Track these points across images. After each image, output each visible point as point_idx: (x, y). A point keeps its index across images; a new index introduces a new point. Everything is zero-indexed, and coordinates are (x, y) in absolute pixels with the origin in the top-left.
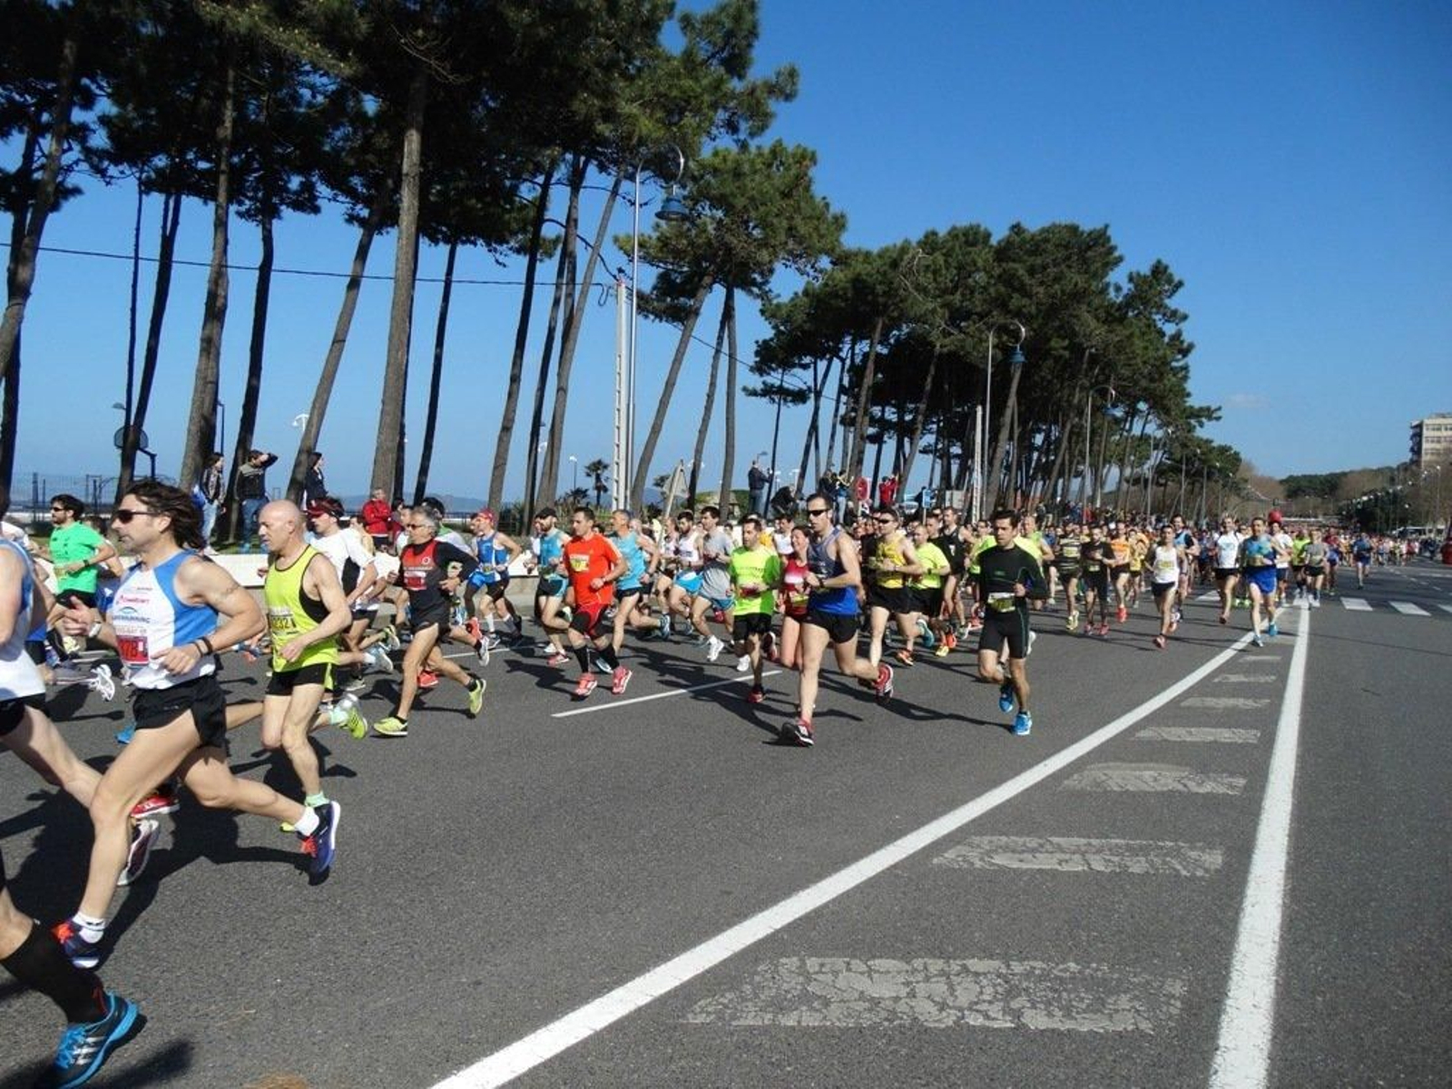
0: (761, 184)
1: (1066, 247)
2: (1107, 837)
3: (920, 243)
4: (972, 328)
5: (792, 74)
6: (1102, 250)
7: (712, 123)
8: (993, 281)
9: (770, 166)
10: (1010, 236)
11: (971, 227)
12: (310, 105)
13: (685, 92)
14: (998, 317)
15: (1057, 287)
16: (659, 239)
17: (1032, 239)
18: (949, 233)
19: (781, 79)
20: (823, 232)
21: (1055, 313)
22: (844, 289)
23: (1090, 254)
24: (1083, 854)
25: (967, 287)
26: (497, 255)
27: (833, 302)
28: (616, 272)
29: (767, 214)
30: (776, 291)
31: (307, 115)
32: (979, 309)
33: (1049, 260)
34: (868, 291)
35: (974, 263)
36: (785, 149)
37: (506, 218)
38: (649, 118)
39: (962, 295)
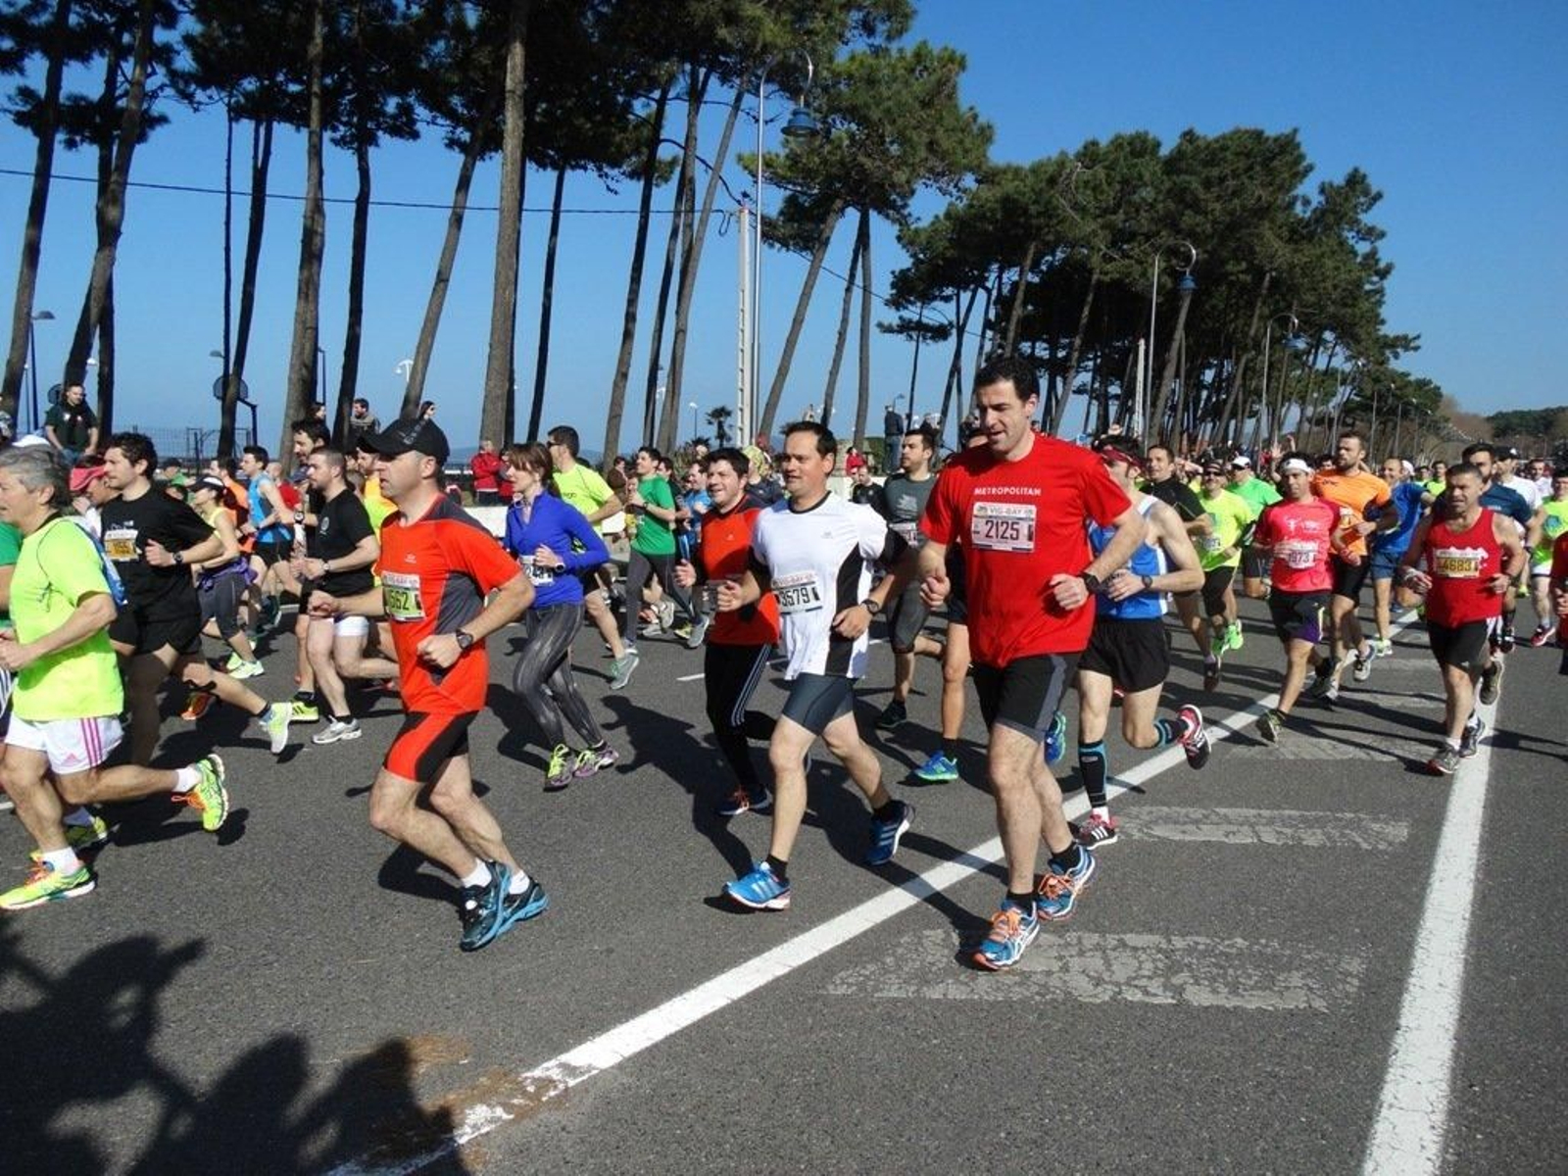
0: (899, 92)
1: (1248, 156)
2: (1279, 807)
3: (1080, 157)
4: (1137, 250)
6: (1289, 158)
7: (844, 24)
8: (1161, 198)
9: (913, 71)
10: (1181, 144)
11: (1138, 136)
12: (406, 17)
14: (1166, 238)
15: (1236, 201)
16: (787, 156)
17: (1208, 145)
18: (1112, 142)
20: (968, 144)
21: (1234, 232)
22: (992, 210)
23: (1276, 163)
24: (1252, 826)
25: (1129, 202)
26: (609, 182)
27: (978, 224)
28: (740, 198)
29: (906, 128)
30: (915, 215)
31: (402, 30)
32: (1145, 230)
33: (1228, 171)
34: (1020, 212)
35: (1141, 177)
36: (931, 52)
37: (618, 138)
38: (775, 21)
39: (1126, 213)
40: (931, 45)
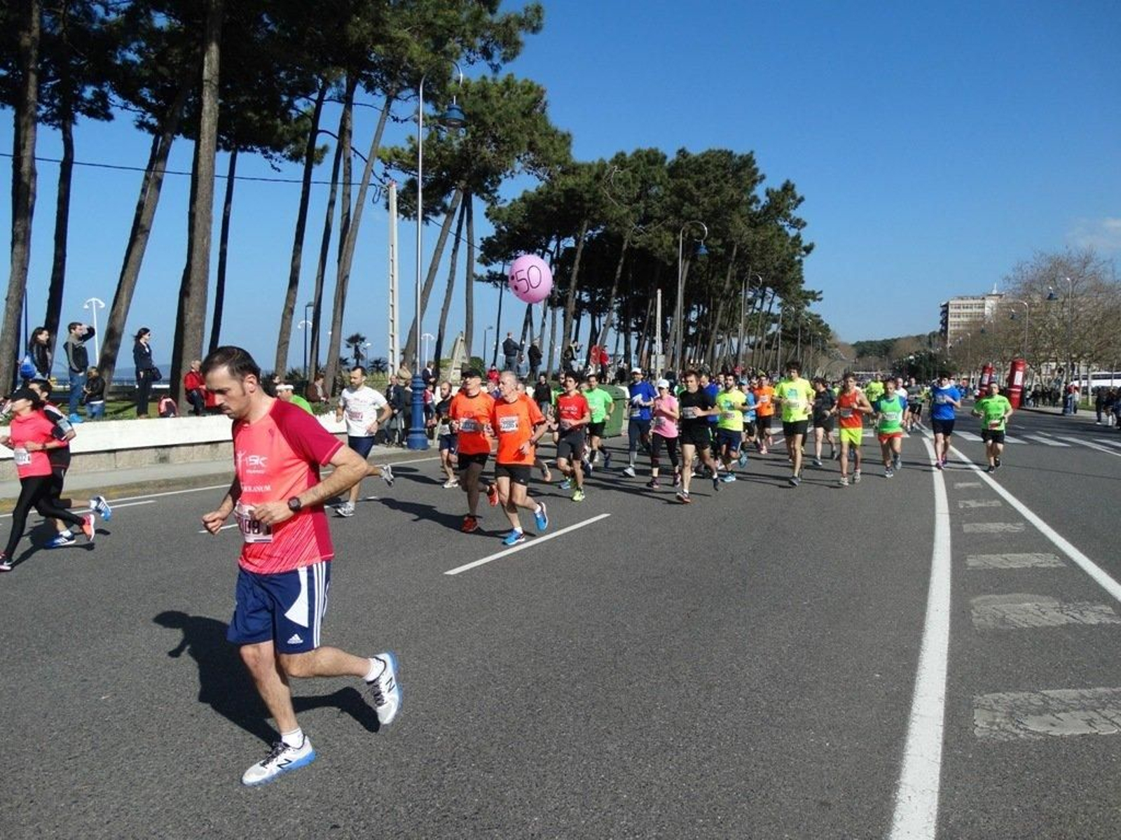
0: (506, 105)
3: (614, 162)
4: (653, 229)
5: (538, 10)
6: (749, 170)
7: (471, 49)
8: (668, 192)
9: (503, 94)
10: (678, 160)
11: (652, 151)
12: (103, 21)
13: (448, 22)
14: (672, 221)
15: (718, 198)
16: (411, 150)
17: (696, 160)
18: (634, 154)
19: (530, 13)
21: (716, 218)
22: (558, 197)
23: (742, 173)
25: (648, 196)
26: (273, 161)
27: (546, 206)
28: (382, 177)
30: (502, 198)
31: (100, 30)
32: (659, 215)
33: (711, 177)
34: (577, 198)
35: (654, 179)
36: (516, 81)
37: (280, 130)
38: (418, 42)
39: (646, 203)
40: (516, 77)
